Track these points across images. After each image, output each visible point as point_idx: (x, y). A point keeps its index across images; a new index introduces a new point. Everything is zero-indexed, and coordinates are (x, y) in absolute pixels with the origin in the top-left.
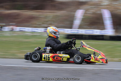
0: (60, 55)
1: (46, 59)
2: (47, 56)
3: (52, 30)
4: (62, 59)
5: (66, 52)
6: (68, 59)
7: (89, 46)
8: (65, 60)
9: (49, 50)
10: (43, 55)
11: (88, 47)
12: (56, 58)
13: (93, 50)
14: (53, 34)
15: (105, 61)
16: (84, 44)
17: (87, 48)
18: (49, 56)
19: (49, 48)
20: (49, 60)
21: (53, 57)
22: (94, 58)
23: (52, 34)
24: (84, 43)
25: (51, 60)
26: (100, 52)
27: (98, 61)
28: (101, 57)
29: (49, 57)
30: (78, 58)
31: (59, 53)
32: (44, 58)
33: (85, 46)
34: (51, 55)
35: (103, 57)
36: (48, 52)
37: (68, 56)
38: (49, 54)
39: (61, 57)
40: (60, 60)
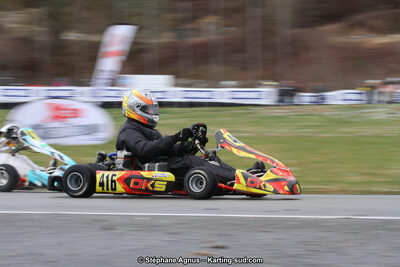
0: (145, 174)
1: (105, 188)
2: (107, 177)
4: (153, 185)
6: (170, 185)
7: (242, 144)
8: (161, 187)
10: (99, 175)
11: (236, 148)
12: (136, 183)
13: (253, 156)
14: (137, 110)
15: (286, 188)
16: (224, 139)
18: (114, 178)
19: (122, 154)
20: (115, 189)
21: (126, 181)
24: (226, 135)
25: (120, 188)
26: (273, 162)
28: (273, 176)
29: (113, 181)
30: (200, 183)
31: (149, 166)
32: (102, 184)
33: (229, 145)
34: (120, 174)
35: (281, 175)
37: (170, 177)
38: (114, 172)
39: (149, 180)
40: (147, 188)
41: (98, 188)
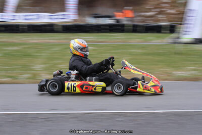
0: (91, 83)
1: (70, 90)
2: (71, 85)
3: (77, 45)
4: (95, 89)
5: (101, 78)
6: (104, 89)
7: (134, 68)
8: (99, 90)
9: (74, 76)
10: (66, 84)
12: (86, 88)
13: (141, 74)
14: (79, 50)
15: (159, 90)
16: (126, 65)
17: (132, 71)
18: (75, 85)
19: (74, 73)
20: (75, 91)
21: (81, 87)
22: (143, 85)
23: (77, 51)
24: (127, 63)
25: (78, 90)
27: (149, 90)
28: (153, 84)
29: (74, 87)
30: (119, 87)
31: (89, 79)
32: (68, 88)
33: (129, 68)
34: (78, 83)
35: (156, 83)
36: (74, 79)
37: (103, 84)
38: (75, 82)
39: (93, 86)
40: (92, 90)
41: (66, 90)
